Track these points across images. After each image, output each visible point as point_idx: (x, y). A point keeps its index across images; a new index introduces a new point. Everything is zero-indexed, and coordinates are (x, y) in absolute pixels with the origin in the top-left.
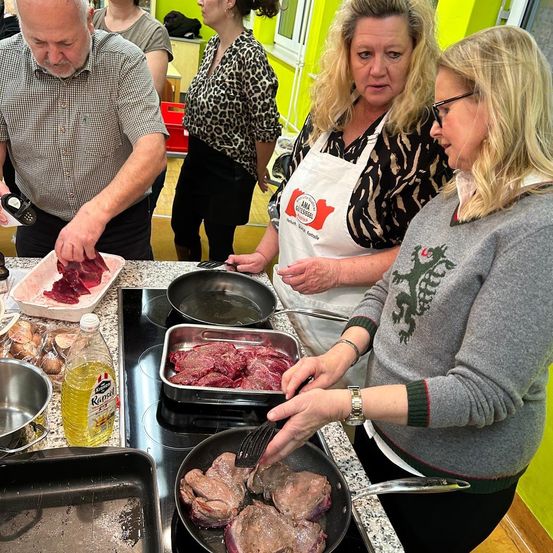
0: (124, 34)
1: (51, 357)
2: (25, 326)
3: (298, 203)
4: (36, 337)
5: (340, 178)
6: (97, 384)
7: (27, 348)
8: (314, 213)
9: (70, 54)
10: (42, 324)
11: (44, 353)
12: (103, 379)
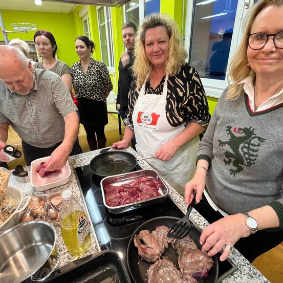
0: (52, 70)
1: (52, 211)
2: (36, 199)
3: (142, 117)
4: (42, 202)
5: (158, 102)
6: (79, 223)
7: (39, 210)
8: (151, 119)
9: (25, 85)
10: (43, 195)
11: (47, 210)
12: (81, 220)
